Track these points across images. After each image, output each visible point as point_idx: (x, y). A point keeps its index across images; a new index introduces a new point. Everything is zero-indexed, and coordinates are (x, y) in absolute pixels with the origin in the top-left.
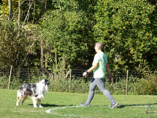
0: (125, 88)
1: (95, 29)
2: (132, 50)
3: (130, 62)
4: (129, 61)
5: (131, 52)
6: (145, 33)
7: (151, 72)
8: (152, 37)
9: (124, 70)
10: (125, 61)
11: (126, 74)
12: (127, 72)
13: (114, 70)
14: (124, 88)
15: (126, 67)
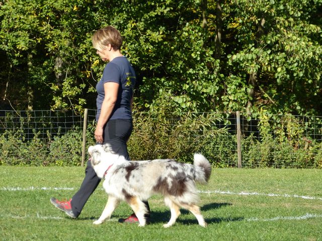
0: (79, 151)
1: (7, 12)
2: (95, 62)
3: (91, 89)
4: (87, 88)
5: (93, 67)
6: (126, 21)
7: (142, 113)
8: (144, 32)
9: (77, 110)
10: (79, 87)
11: (83, 119)
12: (83, 114)
13: (52, 110)
14: (77, 153)
15: (82, 101)
